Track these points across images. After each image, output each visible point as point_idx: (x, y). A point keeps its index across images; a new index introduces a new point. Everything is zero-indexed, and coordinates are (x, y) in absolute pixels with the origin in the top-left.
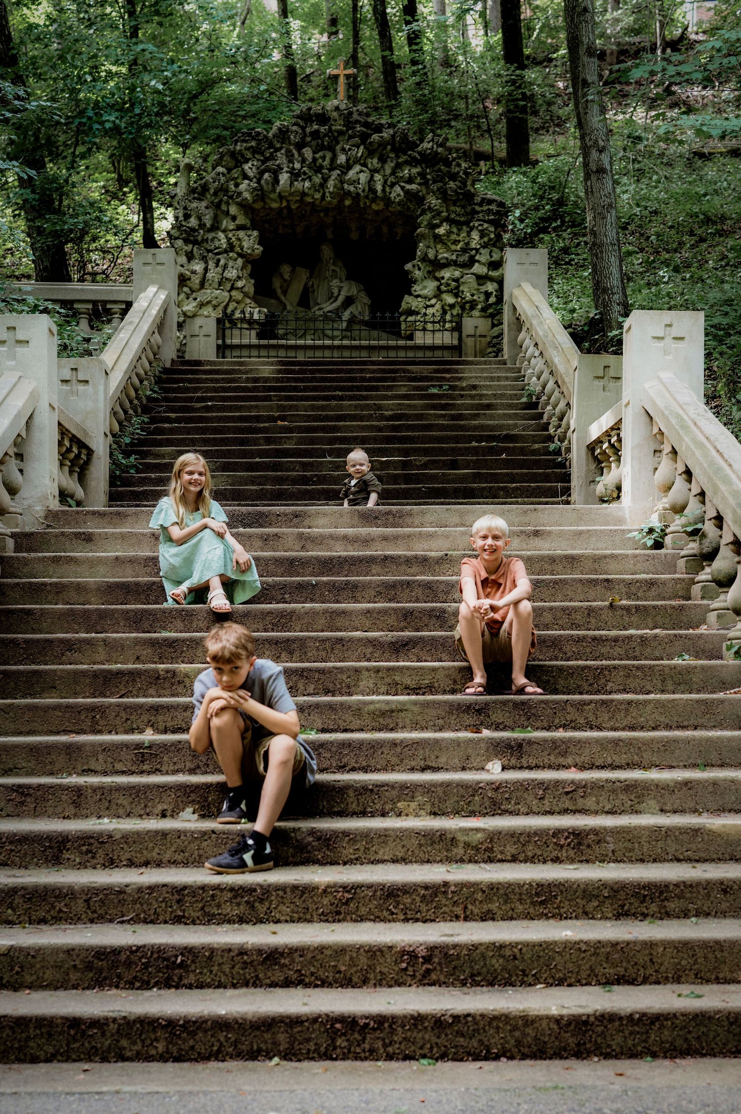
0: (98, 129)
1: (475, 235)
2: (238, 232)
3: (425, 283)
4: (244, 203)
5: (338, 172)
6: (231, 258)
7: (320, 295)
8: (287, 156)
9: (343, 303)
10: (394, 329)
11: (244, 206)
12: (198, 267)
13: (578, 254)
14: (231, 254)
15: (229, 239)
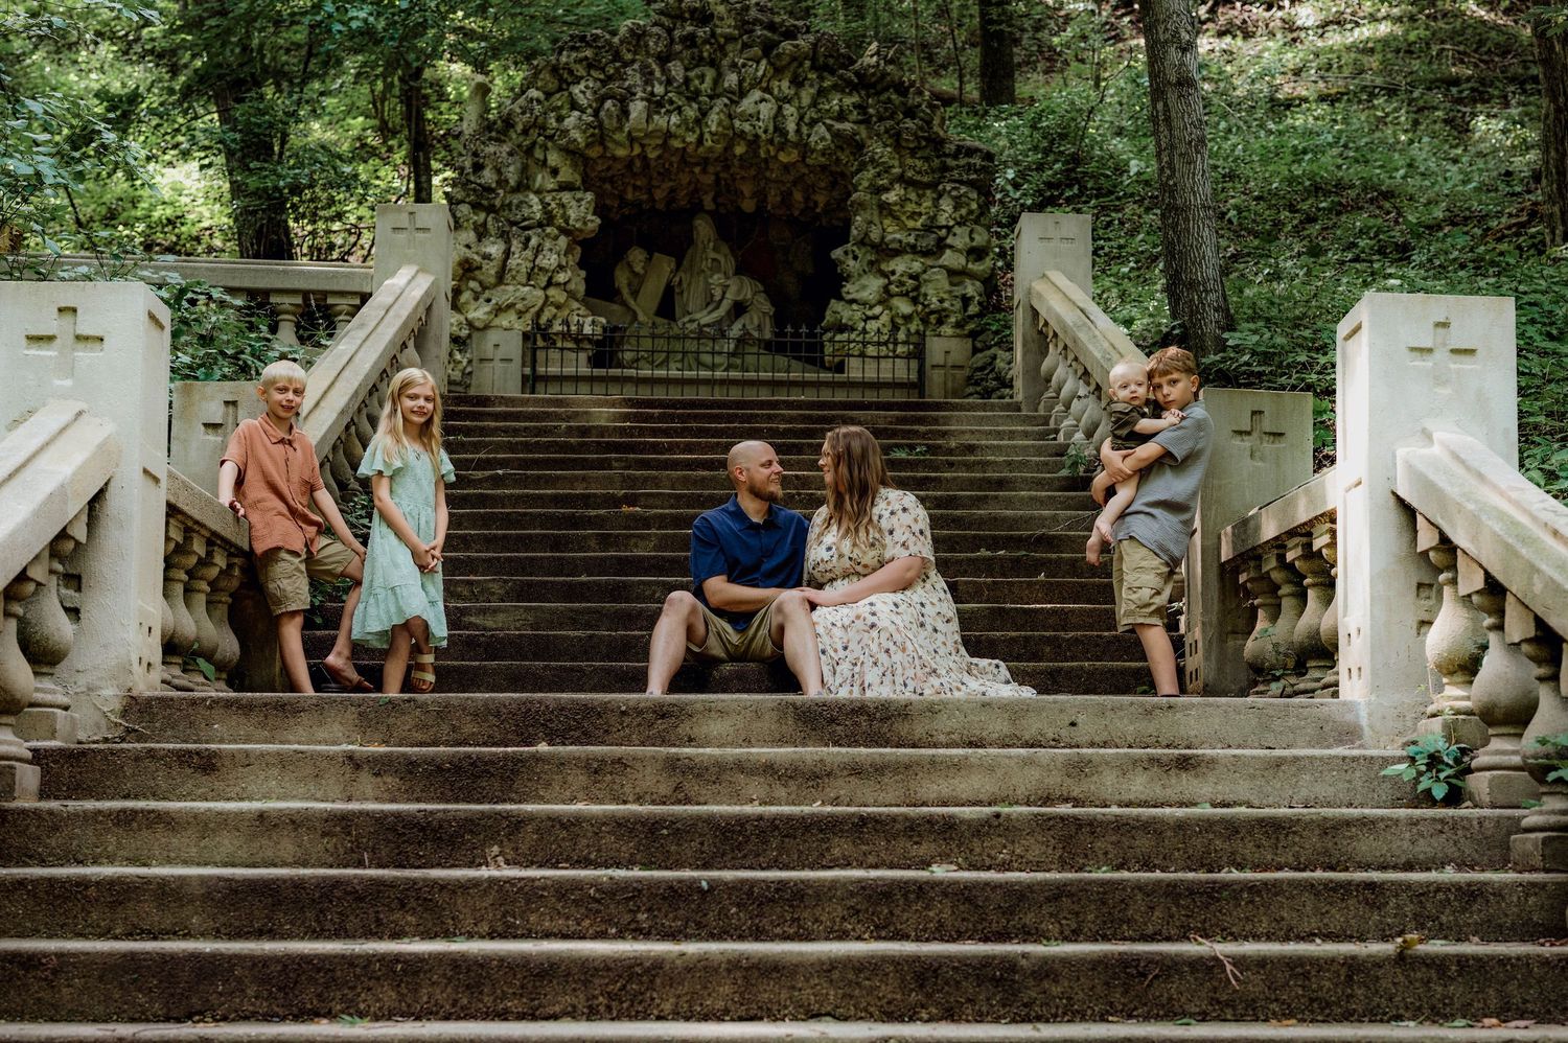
0: (340, 32)
1: (946, 205)
2: (561, 194)
3: (864, 281)
4: (572, 147)
5: (726, 101)
6: (548, 235)
7: (692, 298)
8: (643, 75)
9: (728, 313)
10: (811, 354)
11: (570, 152)
12: (495, 249)
13: (1110, 240)
14: (549, 230)
15: (545, 205)
